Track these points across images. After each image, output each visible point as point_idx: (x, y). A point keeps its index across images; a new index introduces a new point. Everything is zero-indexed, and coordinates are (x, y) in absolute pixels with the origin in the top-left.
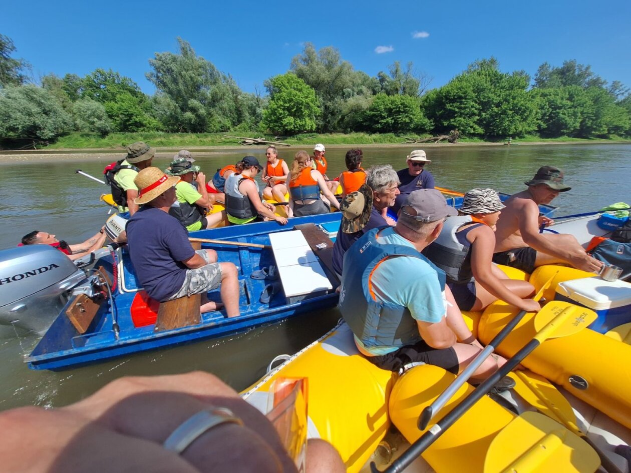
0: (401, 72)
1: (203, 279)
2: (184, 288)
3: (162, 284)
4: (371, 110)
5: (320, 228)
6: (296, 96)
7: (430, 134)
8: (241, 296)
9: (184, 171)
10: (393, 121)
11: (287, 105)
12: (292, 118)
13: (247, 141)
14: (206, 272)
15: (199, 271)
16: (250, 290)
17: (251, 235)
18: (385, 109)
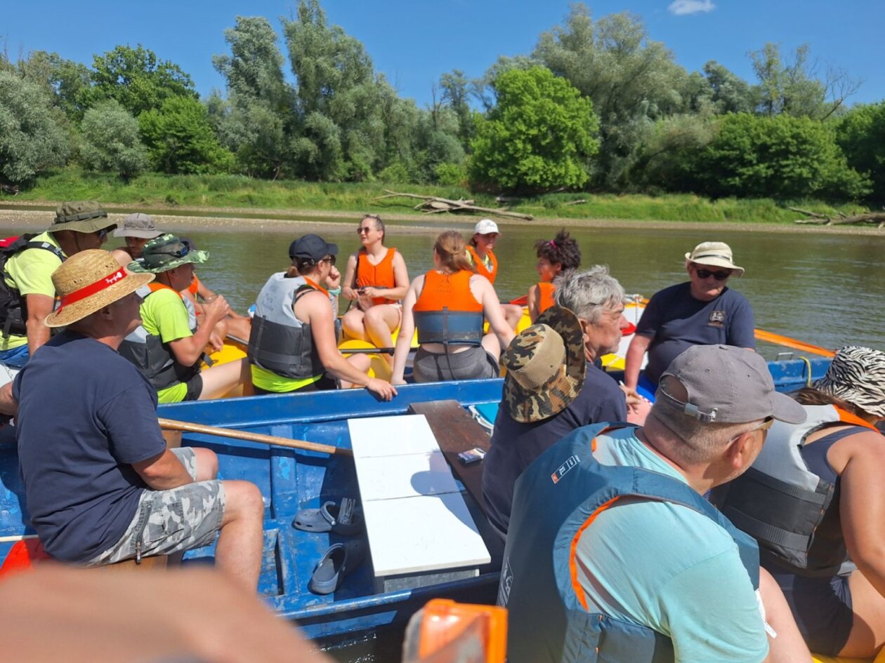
0: (781, 65)
1: (177, 519)
2: (130, 538)
3: (79, 524)
4: (719, 146)
5: (471, 413)
6: (552, 113)
7: (861, 205)
8: (263, 573)
9: (171, 264)
10: (770, 172)
11: (534, 132)
12: (541, 158)
13: (434, 205)
14: (186, 503)
15: (171, 498)
16: (288, 557)
17: (304, 419)
18: (753, 144)
